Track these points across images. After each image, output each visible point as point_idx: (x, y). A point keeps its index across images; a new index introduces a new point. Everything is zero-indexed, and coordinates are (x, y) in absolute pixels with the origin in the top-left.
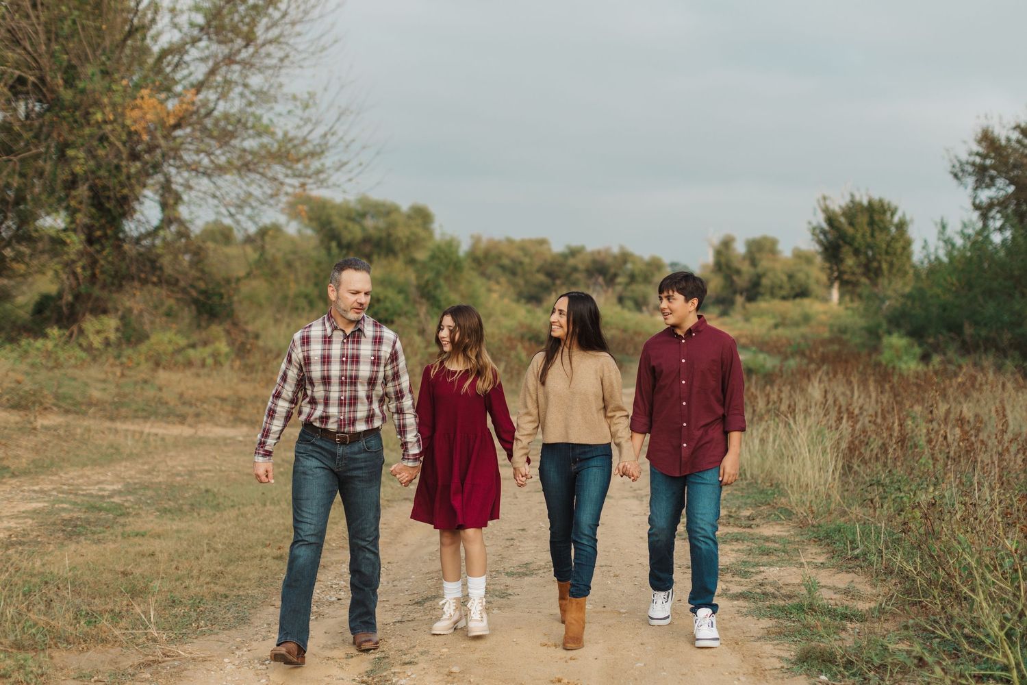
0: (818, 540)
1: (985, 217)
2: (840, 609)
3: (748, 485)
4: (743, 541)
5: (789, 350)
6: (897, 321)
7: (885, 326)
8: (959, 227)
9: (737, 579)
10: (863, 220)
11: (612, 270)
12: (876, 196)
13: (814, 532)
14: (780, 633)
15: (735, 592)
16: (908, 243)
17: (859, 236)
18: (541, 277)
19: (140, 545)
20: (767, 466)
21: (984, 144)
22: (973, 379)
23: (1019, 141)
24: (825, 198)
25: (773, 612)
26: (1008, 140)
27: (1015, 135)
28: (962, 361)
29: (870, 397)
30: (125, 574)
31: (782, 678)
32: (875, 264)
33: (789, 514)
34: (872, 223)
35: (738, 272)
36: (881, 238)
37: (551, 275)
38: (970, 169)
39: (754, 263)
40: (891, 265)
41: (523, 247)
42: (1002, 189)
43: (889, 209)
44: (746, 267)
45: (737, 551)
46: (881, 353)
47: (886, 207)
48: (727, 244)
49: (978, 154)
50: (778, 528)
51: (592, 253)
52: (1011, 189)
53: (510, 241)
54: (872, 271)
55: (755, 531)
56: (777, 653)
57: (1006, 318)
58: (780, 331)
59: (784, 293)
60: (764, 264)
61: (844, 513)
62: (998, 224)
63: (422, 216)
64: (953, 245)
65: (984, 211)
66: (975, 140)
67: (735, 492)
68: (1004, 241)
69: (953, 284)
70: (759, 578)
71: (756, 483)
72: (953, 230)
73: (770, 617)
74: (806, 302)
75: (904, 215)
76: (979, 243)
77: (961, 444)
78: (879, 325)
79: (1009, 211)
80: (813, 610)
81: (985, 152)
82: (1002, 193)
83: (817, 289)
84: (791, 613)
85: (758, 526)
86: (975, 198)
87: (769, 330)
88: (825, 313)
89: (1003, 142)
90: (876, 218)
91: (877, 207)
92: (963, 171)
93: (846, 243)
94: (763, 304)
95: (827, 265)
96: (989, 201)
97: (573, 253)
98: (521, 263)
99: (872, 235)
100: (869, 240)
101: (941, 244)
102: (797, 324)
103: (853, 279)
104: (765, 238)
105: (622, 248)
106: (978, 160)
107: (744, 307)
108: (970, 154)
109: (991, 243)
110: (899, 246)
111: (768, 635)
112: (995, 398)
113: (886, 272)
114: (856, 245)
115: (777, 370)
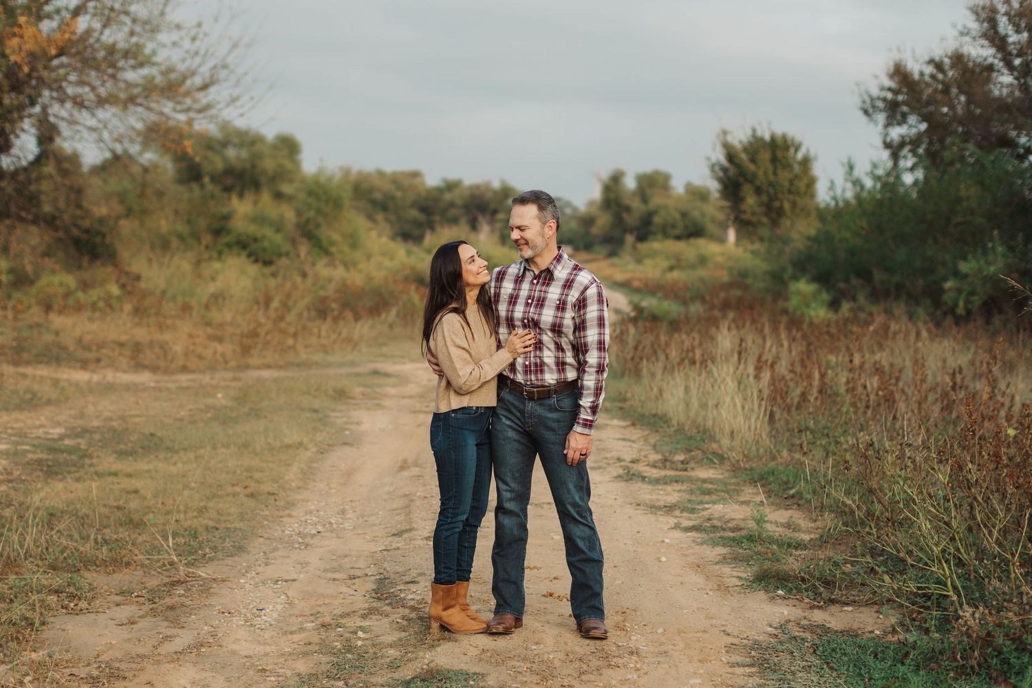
0: (753, 482)
1: (895, 156)
2: (786, 539)
3: (676, 431)
4: (682, 482)
5: (688, 295)
6: (803, 265)
7: (790, 271)
8: (868, 168)
9: (685, 514)
10: (765, 156)
11: (492, 206)
12: (779, 130)
13: (747, 475)
14: (735, 559)
15: (686, 525)
16: (812, 182)
17: (761, 173)
18: (415, 213)
19: (118, 483)
20: (692, 414)
21: (896, 78)
22: (886, 328)
23: (933, 76)
24: (725, 133)
25: (724, 542)
26: (922, 74)
27: (929, 70)
28: (874, 309)
29: (782, 346)
30: (119, 508)
31: (745, 593)
32: (777, 204)
33: (722, 458)
34: (774, 160)
35: (628, 209)
36: (784, 176)
37: (425, 210)
38: (881, 104)
39: (644, 199)
40: (794, 204)
41: (397, 180)
42: (914, 126)
43: (793, 144)
44: (636, 204)
45: (679, 491)
46: (787, 299)
47: (790, 143)
48: (616, 178)
49: (890, 89)
50: (712, 471)
51: (471, 188)
52: (923, 126)
53: (381, 174)
54: (774, 213)
55: (692, 474)
56: (735, 574)
57: (918, 264)
58: (676, 275)
59: (677, 232)
60: (657, 200)
61: (774, 458)
62: (909, 163)
63: (289, 146)
64: (862, 187)
65: (895, 150)
66: (888, 74)
67: (664, 439)
68: (916, 183)
69: (862, 228)
70: (706, 513)
71: (684, 430)
72: (862, 170)
73: (723, 546)
74: (701, 242)
75: (808, 151)
76: (890, 184)
77: (880, 393)
78: (784, 270)
79: (921, 151)
80: (761, 540)
81: (898, 87)
82: (914, 131)
83: (711, 228)
84: (742, 543)
85: (693, 469)
86: (886, 135)
87: (664, 272)
88: (722, 254)
89: (916, 77)
90: (779, 154)
91: (780, 142)
92: (874, 107)
93: (746, 180)
94: (656, 245)
95: (726, 204)
96: (900, 139)
97: (451, 186)
98: (393, 198)
99: (775, 173)
100: (772, 178)
101: (849, 185)
102: (692, 267)
103: (754, 219)
104: (657, 173)
105: (503, 182)
106: (889, 96)
107: (634, 248)
108: (882, 89)
109: (903, 184)
110: (802, 185)
111: (724, 560)
112: (909, 347)
113: (788, 212)
114: (758, 183)
115: (682, 317)
